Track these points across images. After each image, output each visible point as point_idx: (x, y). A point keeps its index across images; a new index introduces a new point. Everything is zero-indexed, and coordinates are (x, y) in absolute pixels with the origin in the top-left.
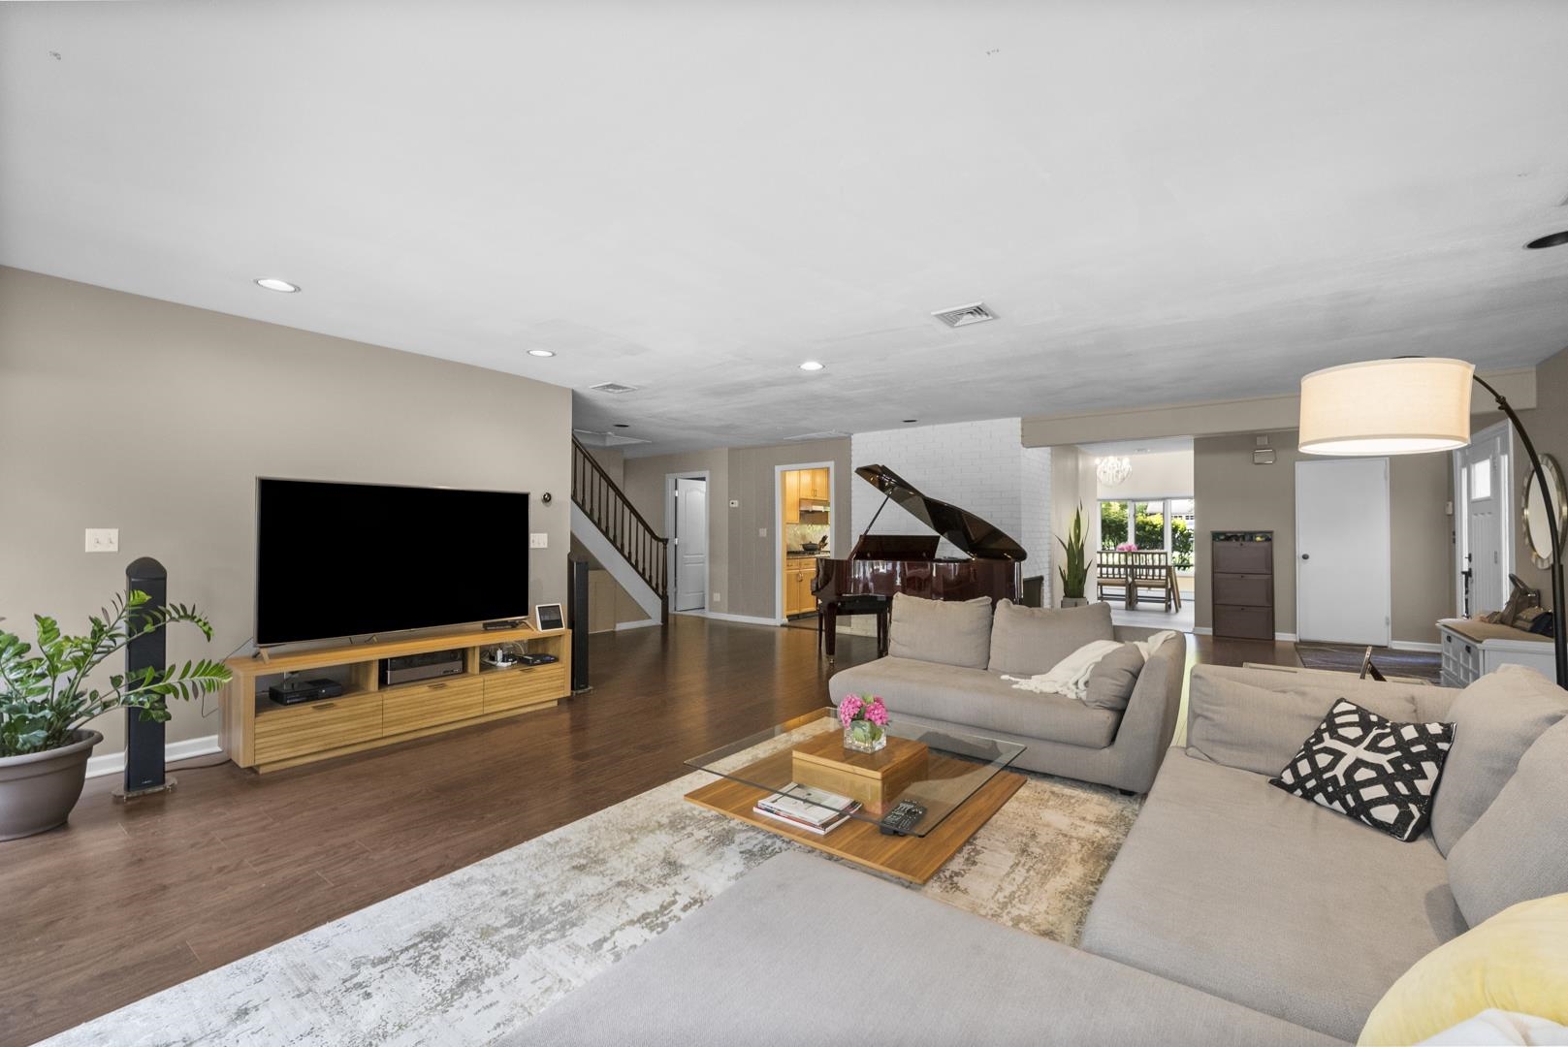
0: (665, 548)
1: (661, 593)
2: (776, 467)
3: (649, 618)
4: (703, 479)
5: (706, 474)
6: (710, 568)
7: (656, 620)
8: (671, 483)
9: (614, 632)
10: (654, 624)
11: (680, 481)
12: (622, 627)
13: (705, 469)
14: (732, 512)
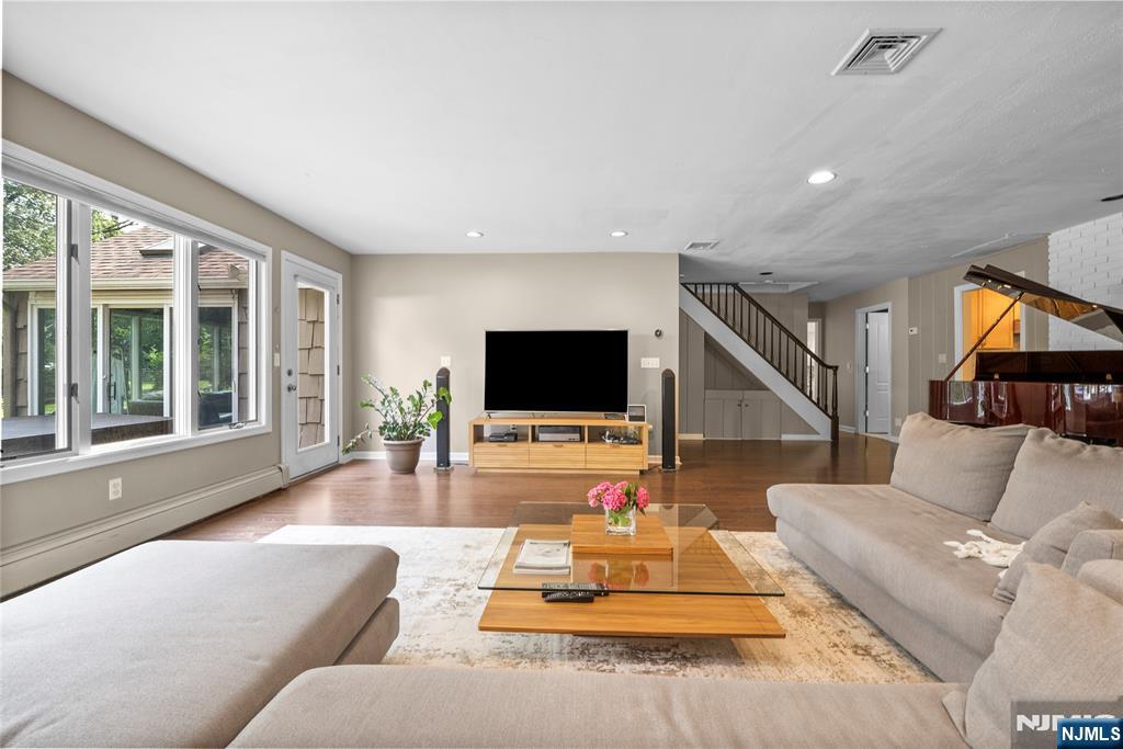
0: (835, 374)
1: (831, 414)
2: (956, 288)
3: (818, 434)
4: (886, 311)
5: (888, 305)
6: (892, 392)
7: (824, 434)
8: (860, 317)
9: (780, 441)
10: (823, 439)
11: (870, 315)
12: (785, 437)
13: (887, 301)
14: (912, 338)
